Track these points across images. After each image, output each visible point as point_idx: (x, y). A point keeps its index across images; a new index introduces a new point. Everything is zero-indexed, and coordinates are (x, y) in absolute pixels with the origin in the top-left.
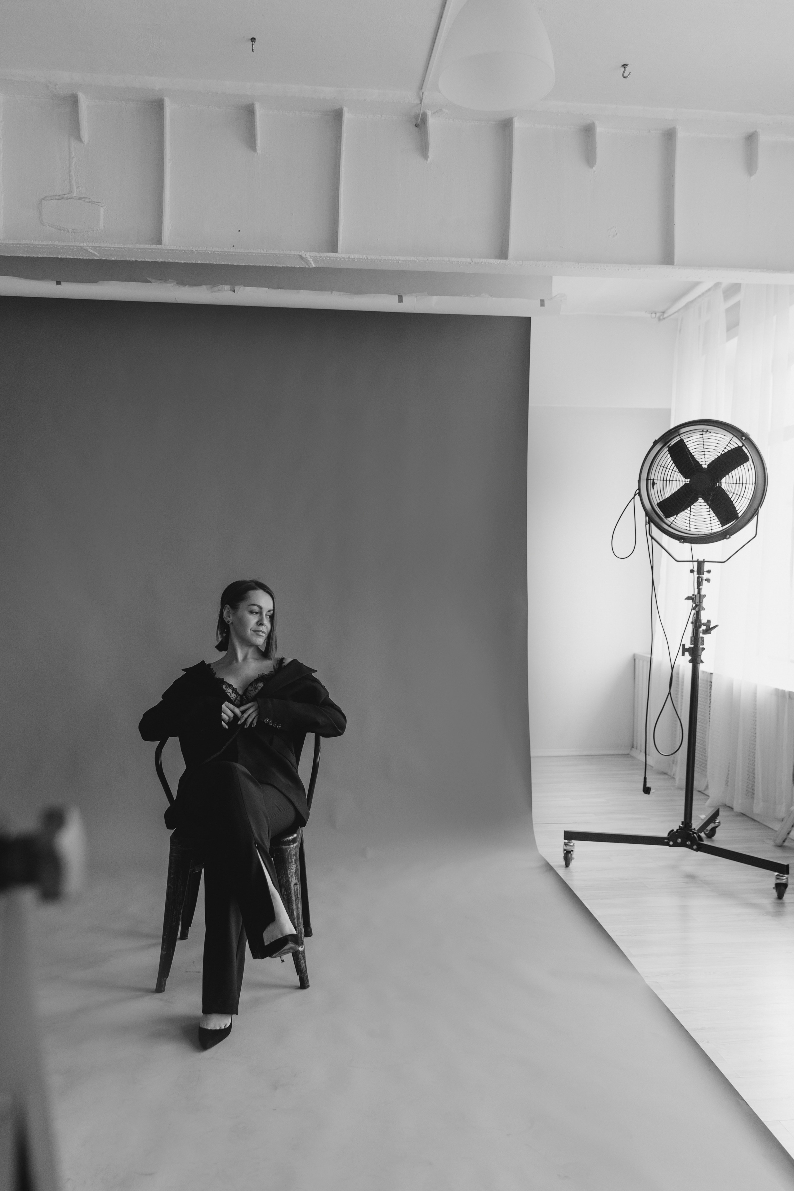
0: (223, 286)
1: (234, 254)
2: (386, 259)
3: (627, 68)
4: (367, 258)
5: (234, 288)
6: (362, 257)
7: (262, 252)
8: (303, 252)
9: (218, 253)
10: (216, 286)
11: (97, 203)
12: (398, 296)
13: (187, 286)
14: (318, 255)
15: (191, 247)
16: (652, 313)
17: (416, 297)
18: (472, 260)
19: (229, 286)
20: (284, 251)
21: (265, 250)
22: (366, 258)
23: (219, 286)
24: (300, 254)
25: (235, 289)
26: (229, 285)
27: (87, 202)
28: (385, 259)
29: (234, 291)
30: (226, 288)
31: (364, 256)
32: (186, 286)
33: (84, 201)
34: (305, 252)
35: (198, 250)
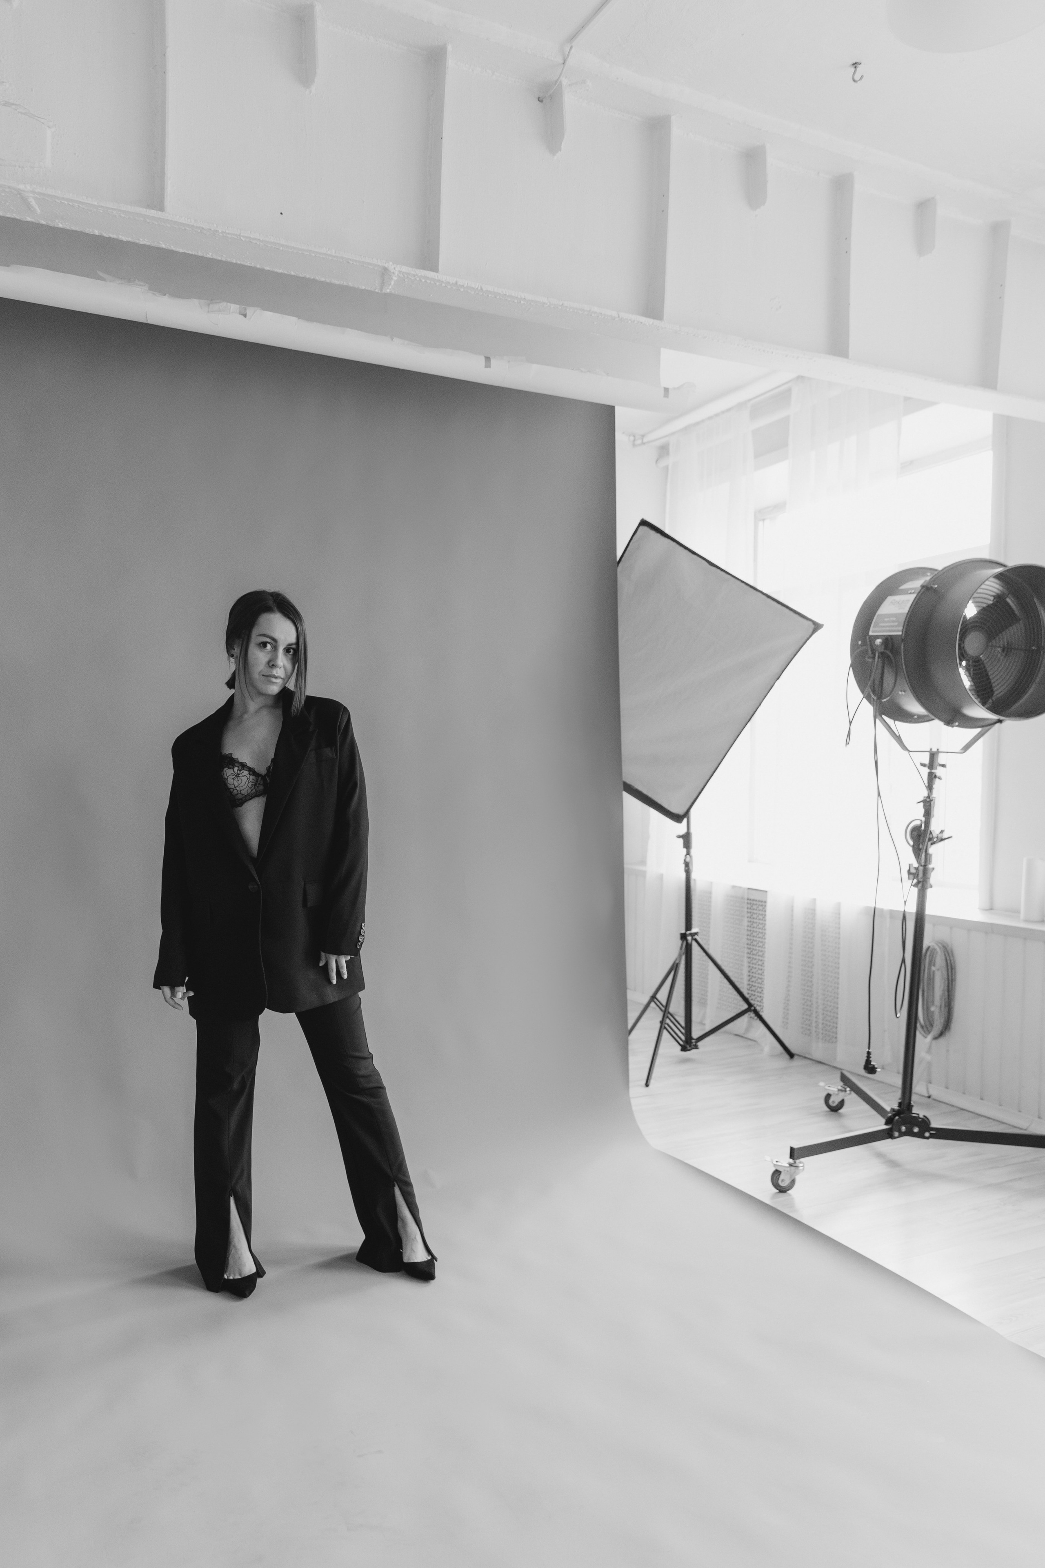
0: (229, 304)
1: (281, 249)
2: (508, 294)
3: (858, 69)
4: (482, 289)
5: (245, 309)
6: (474, 287)
7: (329, 252)
8: (391, 263)
9: (256, 243)
10: (216, 303)
11: (39, 119)
12: (485, 357)
13: (167, 295)
14: (412, 273)
15: (215, 225)
16: (630, 436)
17: (509, 362)
18: (618, 315)
19: (238, 306)
20: (362, 256)
21: (334, 251)
22: (479, 288)
23: (222, 304)
24: (386, 266)
25: (247, 312)
26: (238, 304)
27: (21, 113)
28: (506, 295)
29: (245, 316)
30: (231, 308)
31: (478, 285)
32: (165, 295)
33: (16, 110)
34: (393, 264)
35: (227, 232)
